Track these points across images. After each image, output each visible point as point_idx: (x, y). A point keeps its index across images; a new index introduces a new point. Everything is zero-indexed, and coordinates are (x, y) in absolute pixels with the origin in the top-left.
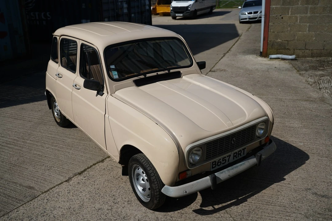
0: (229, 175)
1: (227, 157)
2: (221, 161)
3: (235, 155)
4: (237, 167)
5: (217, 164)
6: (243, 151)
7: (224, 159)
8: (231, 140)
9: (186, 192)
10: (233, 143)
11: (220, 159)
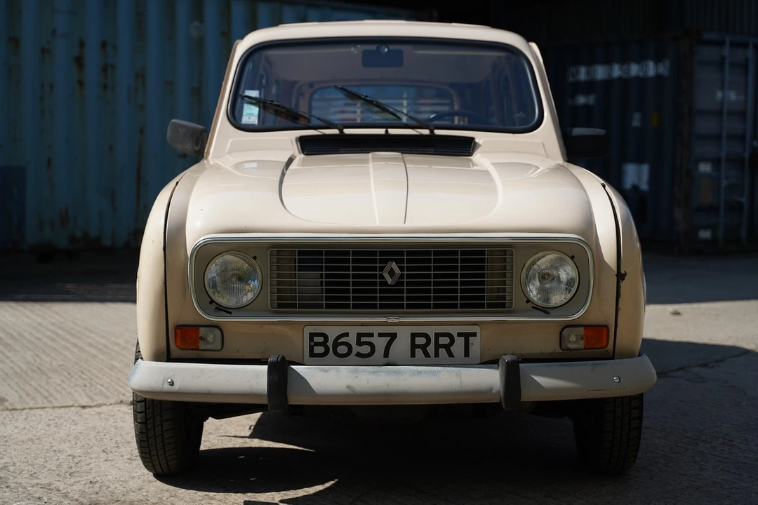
0: (348, 387)
1: (380, 335)
2: (352, 340)
3: (420, 341)
4: (399, 373)
5: (330, 344)
6: (460, 342)
7: (363, 339)
8: (382, 269)
9: (172, 384)
10: (389, 281)
11: (346, 335)
